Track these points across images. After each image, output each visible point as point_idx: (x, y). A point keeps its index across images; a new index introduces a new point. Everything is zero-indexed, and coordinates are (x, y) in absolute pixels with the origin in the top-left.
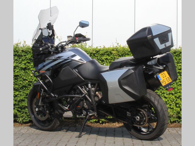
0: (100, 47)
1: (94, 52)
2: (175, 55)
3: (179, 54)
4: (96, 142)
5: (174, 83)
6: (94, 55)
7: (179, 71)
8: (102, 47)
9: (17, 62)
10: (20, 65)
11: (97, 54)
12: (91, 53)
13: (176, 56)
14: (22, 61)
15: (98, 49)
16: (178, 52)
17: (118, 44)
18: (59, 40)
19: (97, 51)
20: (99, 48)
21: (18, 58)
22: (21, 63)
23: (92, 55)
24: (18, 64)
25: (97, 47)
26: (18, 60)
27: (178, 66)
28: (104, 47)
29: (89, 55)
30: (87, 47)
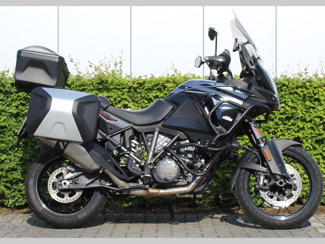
0: (146, 76)
1: (135, 85)
3: (281, 87)
6: (135, 91)
7: (281, 116)
8: (149, 76)
9: (4, 103)
10: (8, 108)
11: (140, 89)
12: (130, 87)
14: (11, 102)
15: (142, 80)
16: (280, 84)
17: (176, 70)
18: (75, 65)
19: (141, 83)
20: (143, 78)
21: (5, 97)
22: (10, 105)
23: (132, 90)
24: (4, 107)
25: (140, 77)
26: (4, 101)
28: (153, 76)
29: (127, 90)
30: (123, 77)
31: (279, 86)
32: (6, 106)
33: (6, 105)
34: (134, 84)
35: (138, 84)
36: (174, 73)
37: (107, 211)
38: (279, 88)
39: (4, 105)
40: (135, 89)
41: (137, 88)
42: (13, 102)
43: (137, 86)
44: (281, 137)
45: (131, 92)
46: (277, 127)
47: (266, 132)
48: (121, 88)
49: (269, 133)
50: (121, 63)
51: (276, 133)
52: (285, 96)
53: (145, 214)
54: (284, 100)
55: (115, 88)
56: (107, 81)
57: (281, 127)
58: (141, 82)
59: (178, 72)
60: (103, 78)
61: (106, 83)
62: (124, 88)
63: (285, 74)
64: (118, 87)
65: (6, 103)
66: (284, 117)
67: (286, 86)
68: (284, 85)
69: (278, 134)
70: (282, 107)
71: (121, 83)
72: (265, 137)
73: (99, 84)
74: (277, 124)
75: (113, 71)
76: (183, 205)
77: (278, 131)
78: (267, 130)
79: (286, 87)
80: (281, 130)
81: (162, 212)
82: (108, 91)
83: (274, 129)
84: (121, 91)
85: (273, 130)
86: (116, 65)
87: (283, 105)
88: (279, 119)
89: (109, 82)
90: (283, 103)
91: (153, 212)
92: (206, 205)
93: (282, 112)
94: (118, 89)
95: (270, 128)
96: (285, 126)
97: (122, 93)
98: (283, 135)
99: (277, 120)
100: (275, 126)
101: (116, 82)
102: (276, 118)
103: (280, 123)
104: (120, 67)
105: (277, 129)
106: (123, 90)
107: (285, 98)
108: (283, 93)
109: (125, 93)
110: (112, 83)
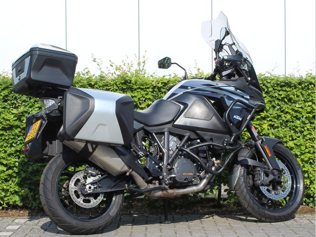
0: (170, 75)
1: (160, 85)
2: (300, 87)
3: (308, 85)
5: (299, 137)
6: (160, 91)
7: (307, 115)
8: (173, 76)
9: (26, 104)
10: (30, 109)
11: (164, 88)
12: (154, 87)
13: (302, 89)
14: (34, 103)
15: (166, 79)
16: (306, 82)
17: (199, 69)
18: (98, 64)
19: (165, 83)
20: (167, 77)
21: (27, 98)
22: (33, 106)
23: (156, 90)
24: (27, 108)
25: (164, 76)
26: (27, 102)
27: (305, 106)
28: (176, 76)
29: (151, 90)
30: (146, 77)
31: (306, 84)
32: (29, 108)
33: (28, 106)
34: (158, 84)
35: (162, 83)
36: (197, 73)
37: (132, 212)
38: (305, 86)
39: (27, 106)
40: (159, 89)
41: (161, 87)
42: (36, 103)
43: (162, 86)
44: (308, 136)
45: (156, 91)
46: (304, 126)
47: (292, 132)
48: (146, 88)
49: (296, 132)
50: (144, 62)
51: (303, 132)
52: (312, 95)
53: (172, 216)
54: (311, 98)
55: (139, 88)
56: (131, 81)
57: (308, 126)
58: (166, 81)
59: (200, 71)
60: (127, 78)
61: (130, 83)
62: (148, 88)
63: (310, 72)
64: (142, 87)
65: (28, 104)
66: (311, 116)
67: (313, 84)
68: (311, 83)
69: (305, 133)
70: (309, 106)
71: (146, 83)
72: (292, 136)
73: (122, 84)
74: (304, 123)
75: (136, 71)
76: (208, 205)
77: (305, 130)
78: (294, 129)
79: (313, 86)
80: (308, 129)
81: (188, 213)
82: (132, 91)
83: (301, 127)
84: (144, 91)
85: (299, 129)
86: (139, 64)
87: (310, 103)
88: (306, 118)
89: (133, 82)
90: (309, 101)
91: (178, 212)
92: (232, 205)
93: (309, 110)
94: (142, 89)
95: (297, 127)
96: (312, 125)
97: (146, 92)
98: (310, 134)
99: (304, 119)
100: (302, 125)
101: (140, 82)
102: (302, 117)
103: (307, 122)
104: (144, 66)
105: (303, 128)
106: (148, 90)
107: (312, 96)
108: (310, 91)
109: (150, 93)
110: (136, 83)
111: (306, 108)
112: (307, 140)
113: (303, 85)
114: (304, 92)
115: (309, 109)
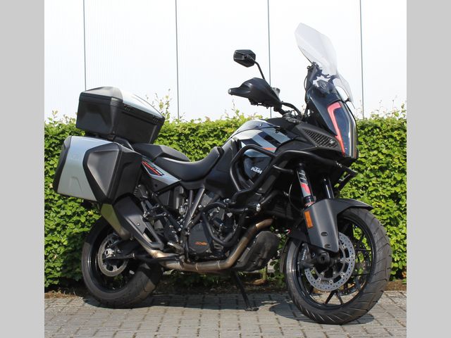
0: (199, 119)
1: (187, 132)
2: (363, 131)
3: (372, 129)
4: (200, 327)
5: (362, 194)
6: (187, 139)
7: (372, 167)
8: (204, 120)
11: (192, 136)
12: (180, 134)
13: (366, 134)
15: (195, 124)
16: (370, 126)
17: (238, 112)
19: (193, 129)
20: (197, 122)
23: (182, 137)
25: (192, 121)
27: (369, 156)
28: (208, 119)
29: (176, 138)
30: (171, 122)
31: (370, 128)
34: (185, 130)
35: (189, 129)
36: (235, 115)
38: (369, 131)
40: (187, 136)
41: (189, 134)
43: (189, 132)
44: (374, 193)
45: (182, 140)
46: (369, 180)
47: (354, 188)
48: (169, 136)
49: (358, 188)
50: (167, 104)
51: (367, 188)
52: (377, 141)
53: (203, 296)
54: (376, 146)
55: (161, 136)
57: (374, 180)
58: (194, 127)
59: (240, 113)
62: (172, 136)
63: (376, 113)
64: (164, 134)
66: (376, 167)
67: (379, 128)
68: (376, 127)
69: (370, 189)
70: (374, 155)
71: (169, 130)
72: (353, 193)
74: (368, 176)
77: (369, 186)
78: (356, 185)
79: (378, 130)
80: (374, 185)
81: (224, 292)
83: (365, 183)
84: (168, 140)
85: (363, 184)
86: (161, 106)
87: (375, 152)
88: (371, 170)
90: (375, 149)
91: (212, 291)
92: (280, 282)
93: (374, 161)
94: (165, 137)
95: (360, 182)
96: (378, 179)
97: (170, 141)
98: (377, 190)
99: (368, 172)
100: (366, 179)
102: (366, 169)
103: (372, 175)
104: (167, 108)
105: (368, 183)
106: (172, 138)
107: (377, 143)
108: (375, 137)
109: (174, 142)
111: (370, 158)
112: (372, 198)
113: (366, 130)
114: (367, 138)
115: (374, 159)
